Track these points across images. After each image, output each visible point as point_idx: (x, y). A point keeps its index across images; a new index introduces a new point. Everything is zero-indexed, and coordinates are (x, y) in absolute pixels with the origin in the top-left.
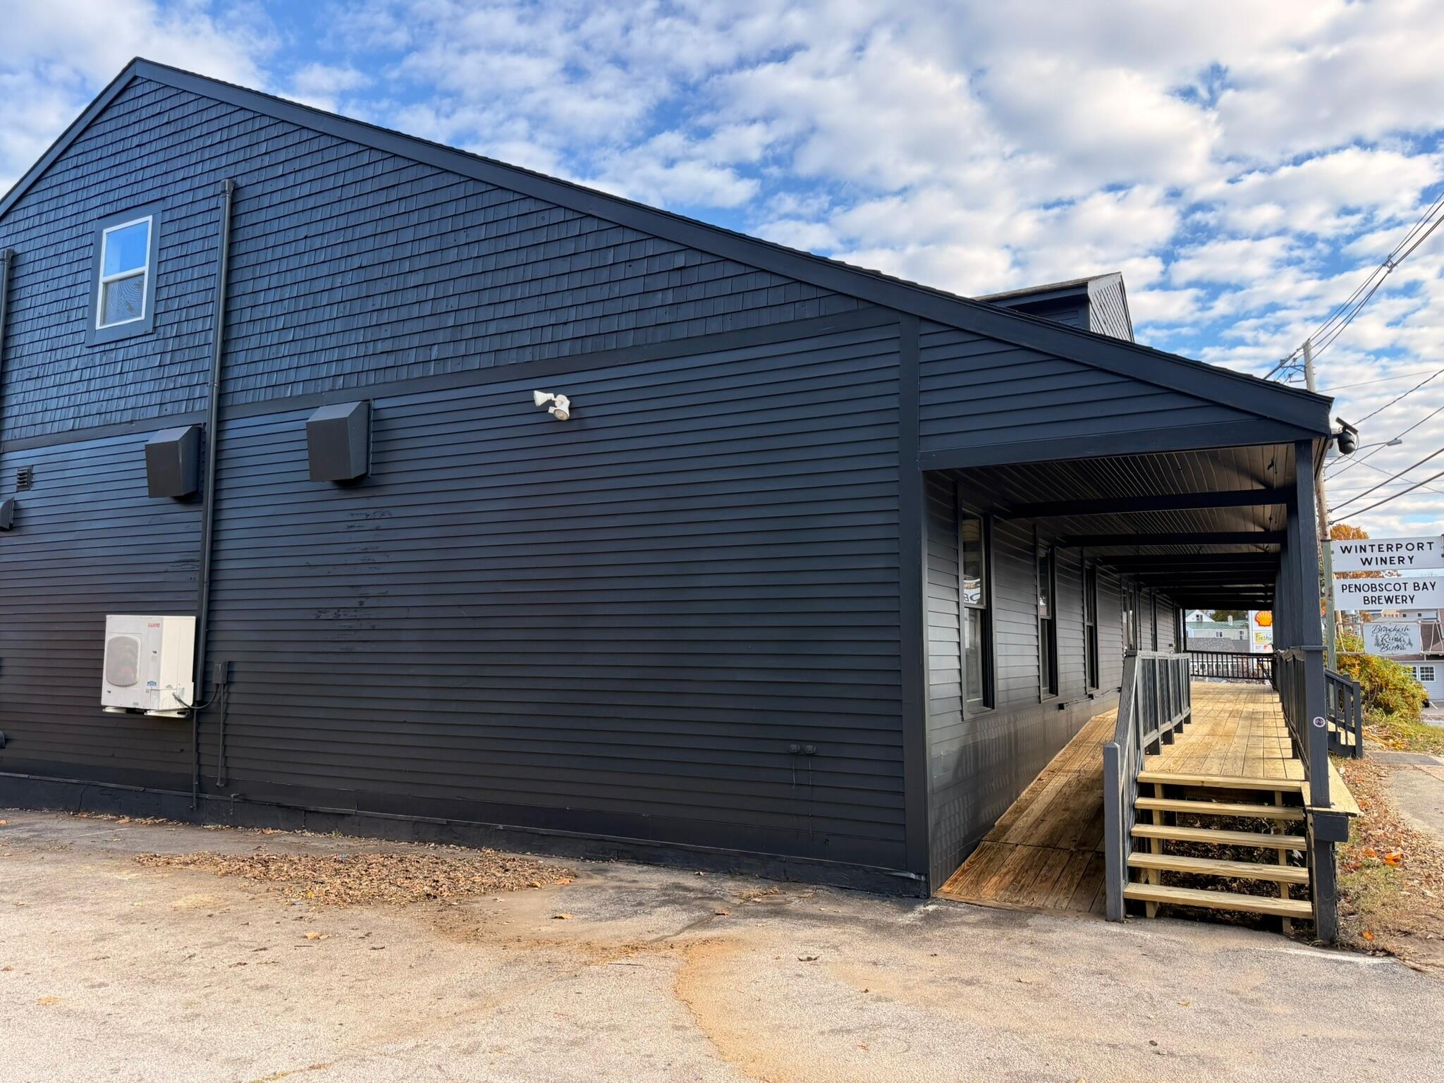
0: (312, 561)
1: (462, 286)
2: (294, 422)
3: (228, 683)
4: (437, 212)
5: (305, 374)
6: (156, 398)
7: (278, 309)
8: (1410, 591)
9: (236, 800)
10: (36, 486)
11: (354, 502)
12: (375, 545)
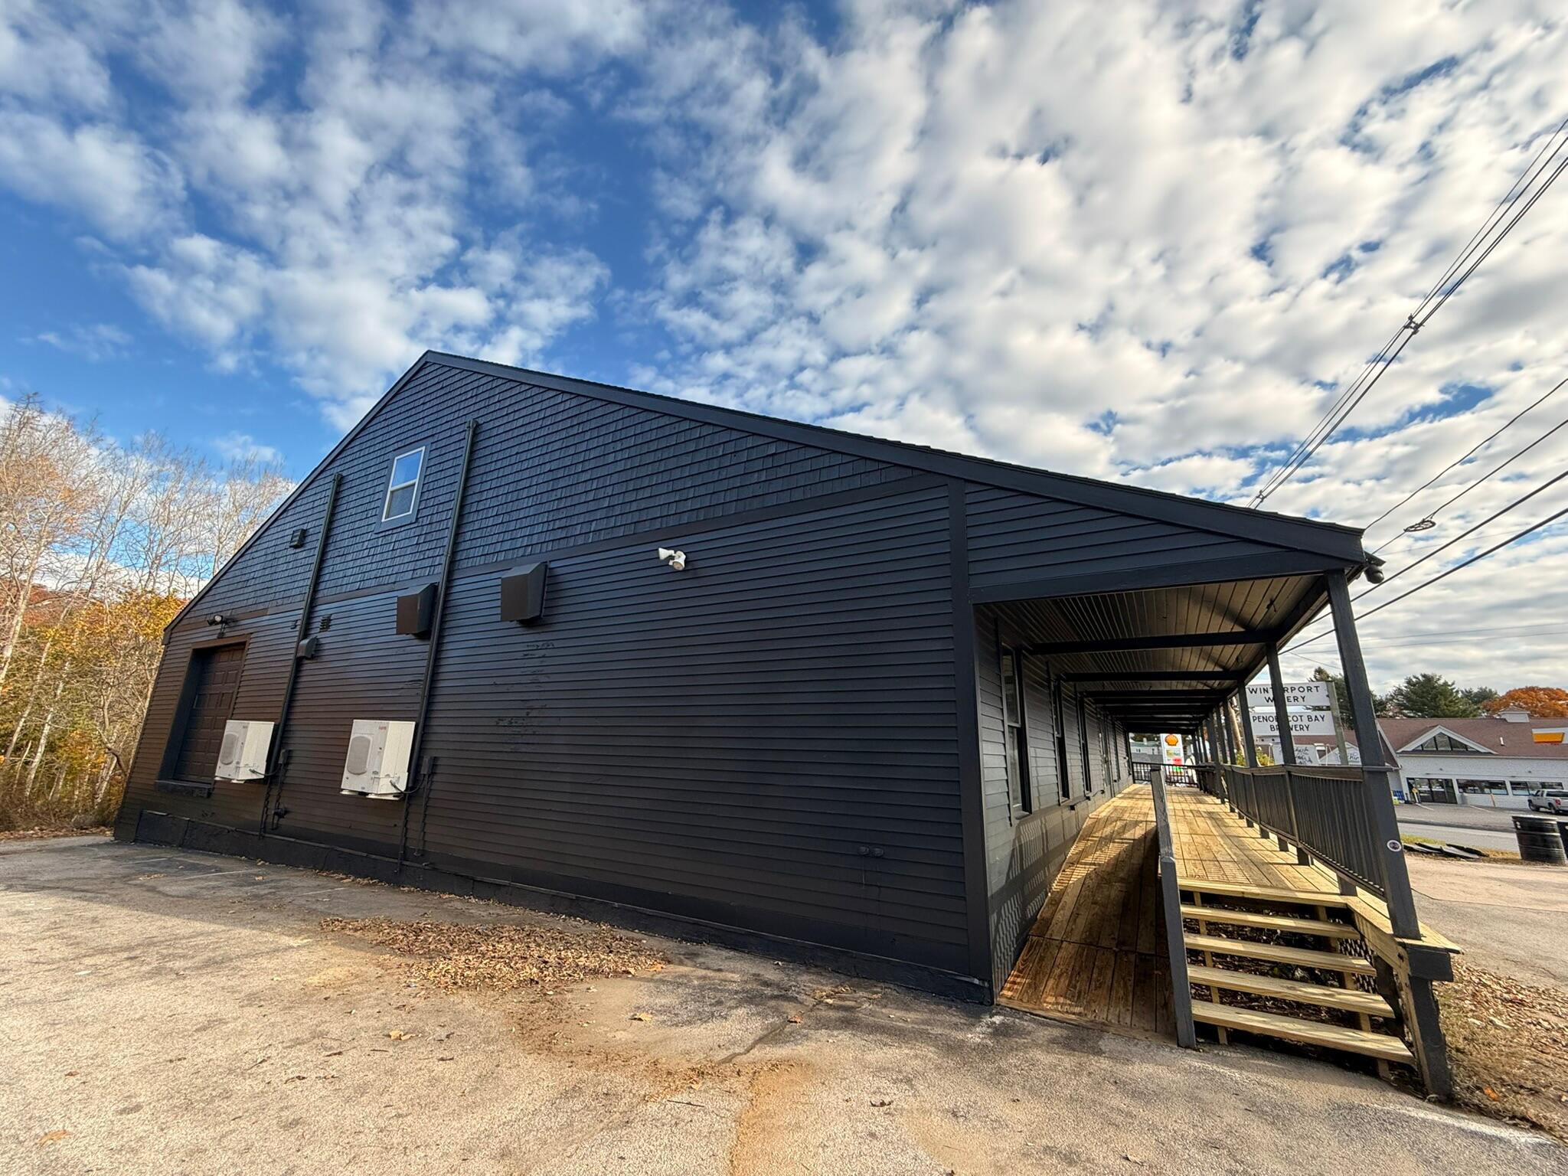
0: (499, 681)
1: (615, 479)
2: (495, 580)
3: (432, 774)
4: (603, 431)
5: (507, 545)
6: (411, 566)
7: (494, 502)
8: (1305, 722)
9: (427, 867)
10: (332, 628)
11: (531, 637)
12: (541, 668)
